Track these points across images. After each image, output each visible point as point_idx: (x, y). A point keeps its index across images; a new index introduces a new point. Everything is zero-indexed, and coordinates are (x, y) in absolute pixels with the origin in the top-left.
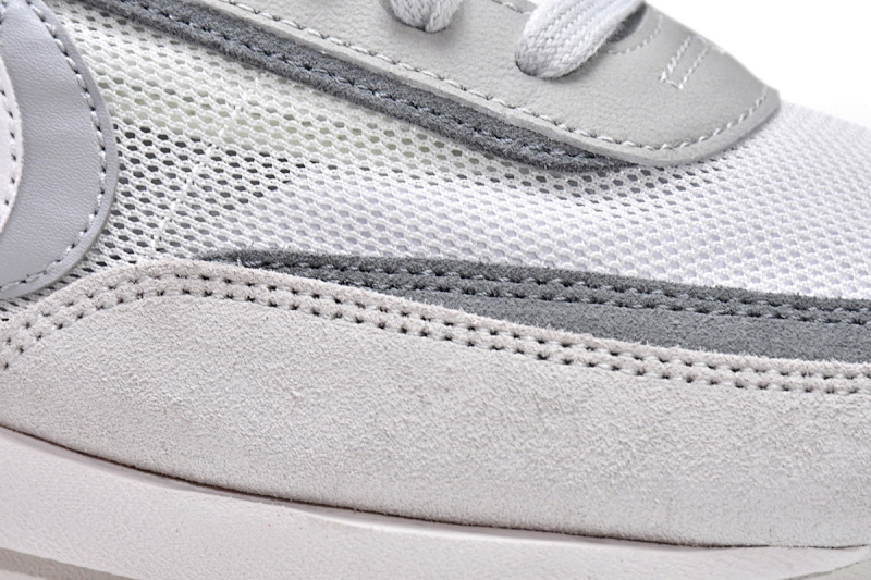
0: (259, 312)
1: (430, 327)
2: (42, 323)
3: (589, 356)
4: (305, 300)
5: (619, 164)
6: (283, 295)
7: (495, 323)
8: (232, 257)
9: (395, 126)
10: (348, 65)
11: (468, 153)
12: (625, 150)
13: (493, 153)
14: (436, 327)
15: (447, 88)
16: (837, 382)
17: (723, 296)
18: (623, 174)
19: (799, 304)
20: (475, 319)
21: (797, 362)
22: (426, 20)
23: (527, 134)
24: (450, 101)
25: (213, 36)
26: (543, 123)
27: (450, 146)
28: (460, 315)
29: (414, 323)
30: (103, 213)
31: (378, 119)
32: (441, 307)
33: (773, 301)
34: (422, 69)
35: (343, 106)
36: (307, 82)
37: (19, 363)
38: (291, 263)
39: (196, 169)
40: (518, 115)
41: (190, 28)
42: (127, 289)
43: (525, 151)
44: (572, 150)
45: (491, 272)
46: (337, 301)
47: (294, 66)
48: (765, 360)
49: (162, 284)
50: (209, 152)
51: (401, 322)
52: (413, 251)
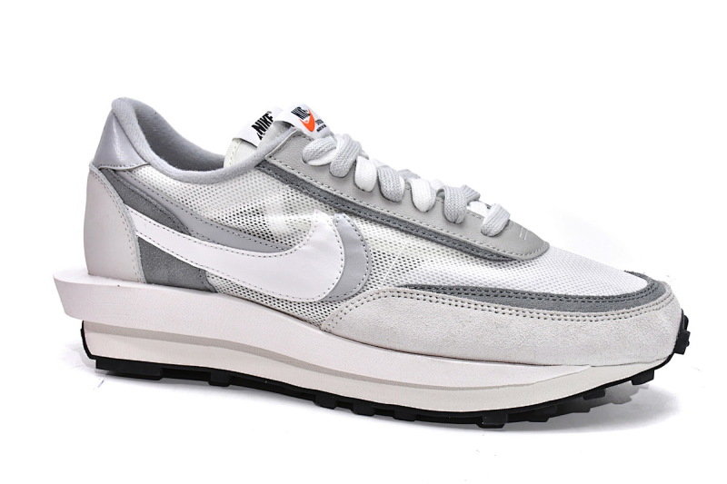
0: (414, 301)
1: (464, 304)
2: (351, 306)
3: (510, 312)
4: (427, 297)
5: (512, 259)
6: (421, 297)
7: (483, 303)
8: (406, 286)
9: (449, 249)
10: (435, 233)
11: (470, 257)
12: (513, 255)
13: (476, 256)
14: (465, 304)
15: (463, 238)
16: (580, 318)
17: (545, 295)
18: (513, 262)
19: (566, 297)
20: (477, 302)
21: (569, 313)
22: (456, 220)
23: (486, 251)
24: (464, 242)
25: (397, 226)
26: (490, 248)
27: (465, 255)
28: (472, 301)
29: (459, 303)
30: (368, 274)
31: (444, 247)
32: (466, 299)
33: (559, 296)
34: (456, 233)
35: (434, 244)
36: (424, 238)
37: (344, 317)
38: (422, 287)
39: (394, 262)
40: (483, 246)
41: (390, 223)
42: (375, 296)
43: (486, 256)
44: (499, 255)
45: (480, 289)
46: (437, 298)
47: (420, 233)
48: (559, 312)
49: (386, 294)
50: (397, 258)
51: (455, 303)
52: (457, 284)
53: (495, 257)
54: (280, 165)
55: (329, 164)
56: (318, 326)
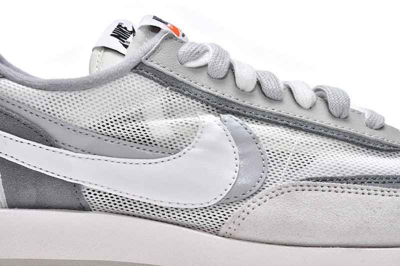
0: (319, 193)
1: (371, 192)
2: (253, 205)
4: (332, 188)
6: (325, 188)
7: (388, 189)
8: (308, 179)
9: (340, 143)
10: (324, 127)
14: (372, 192)
15: (352, 131)
22: (340, 116)
23: (377, 142)
24: (354, 135)
25: (285, 122)
26: (380, 138)
29: (365, 191)
31: (335, 141)
32: (372, 186)
34: (344, 127)
35: (325, 138)
36: (314, 133)
37: (248, 217)
38: (324, 180)
39: (289, 159)
40: (373, 137)
41: (278, 121)
42: (279, 192)
44: (389, 145)
45: (381, 178)
46: (342, 188)
47: (309, 128)
49: (289, 189)
50: (291, 154)
51: (362, 191)
52: (357, 174)
53: (385, 147)
54: (158, 67)
55: (206, 65)
56: (216, 232)
